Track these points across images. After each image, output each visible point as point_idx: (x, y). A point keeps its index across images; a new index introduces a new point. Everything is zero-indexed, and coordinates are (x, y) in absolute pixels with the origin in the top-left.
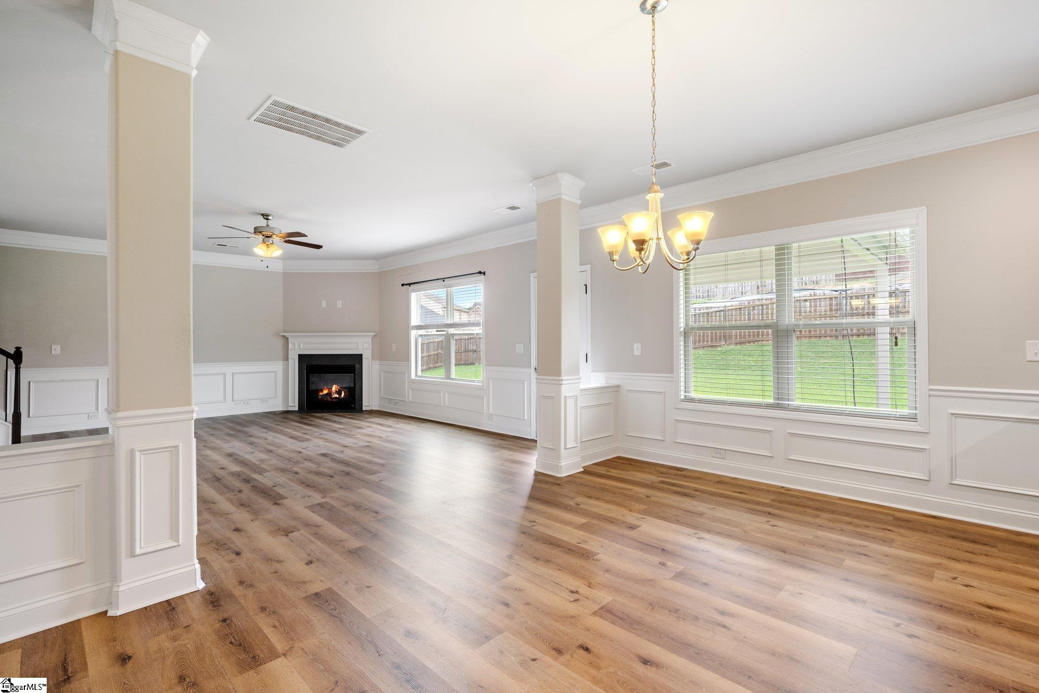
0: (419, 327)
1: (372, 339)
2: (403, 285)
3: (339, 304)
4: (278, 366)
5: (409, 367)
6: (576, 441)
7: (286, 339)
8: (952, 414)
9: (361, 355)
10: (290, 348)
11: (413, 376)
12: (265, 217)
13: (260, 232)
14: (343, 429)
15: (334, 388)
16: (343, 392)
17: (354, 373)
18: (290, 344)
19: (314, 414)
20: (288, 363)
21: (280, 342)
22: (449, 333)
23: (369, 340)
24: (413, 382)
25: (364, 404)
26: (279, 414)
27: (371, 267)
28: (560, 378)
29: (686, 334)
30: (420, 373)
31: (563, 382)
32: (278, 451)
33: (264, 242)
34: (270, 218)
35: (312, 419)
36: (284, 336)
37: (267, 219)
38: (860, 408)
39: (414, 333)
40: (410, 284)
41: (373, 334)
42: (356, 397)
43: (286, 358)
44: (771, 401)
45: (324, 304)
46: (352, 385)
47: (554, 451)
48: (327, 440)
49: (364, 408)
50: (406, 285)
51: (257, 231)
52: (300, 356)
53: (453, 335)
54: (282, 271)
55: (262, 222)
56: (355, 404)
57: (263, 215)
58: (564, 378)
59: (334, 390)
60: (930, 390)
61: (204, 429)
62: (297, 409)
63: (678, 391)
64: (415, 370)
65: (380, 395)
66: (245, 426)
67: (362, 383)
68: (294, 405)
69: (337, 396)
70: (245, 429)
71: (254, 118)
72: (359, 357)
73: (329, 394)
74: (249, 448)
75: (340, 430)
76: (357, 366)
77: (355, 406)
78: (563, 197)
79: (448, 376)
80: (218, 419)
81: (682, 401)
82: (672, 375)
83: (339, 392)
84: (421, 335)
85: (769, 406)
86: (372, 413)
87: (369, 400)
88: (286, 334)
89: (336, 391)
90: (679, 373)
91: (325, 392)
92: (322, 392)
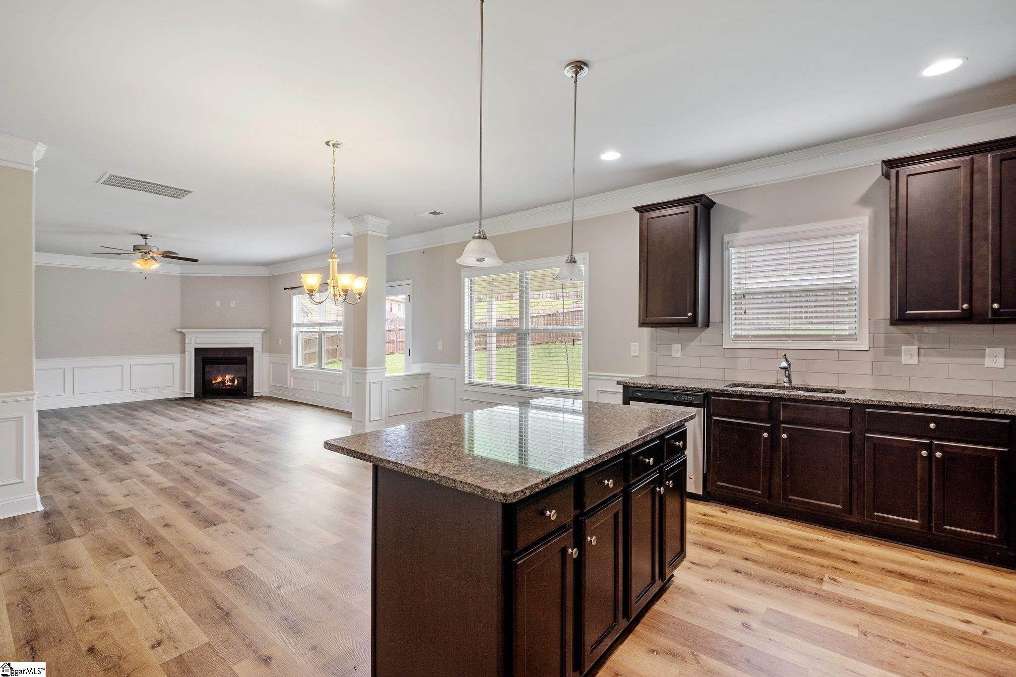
0: (299, 325)
1: (263, 336)
2: (285, 289)
3: (233, 304)
4: (176, 359)
5: (291, 359)
6: (381, 415)
7: (183, 335)
8: (598, 391)
9: (253, 348)
10: (186, 342)
11: (294, 367)
12: (144, 237)
13: (139, 250)
14: (222, 411)
15: (227, 377)
16: (236, 380)
17: (246, 364)
18: (186, 339)
19: (206, 400)
20: (185, 355)
21: (178, 337)
22: (321, 330)
23: (260, 335)
24: (293, 371)
25: (255, 390)
26: (174, 400)
27: (264, 272)
28: (366, 369)
29: (470, 334)
30: (300, 364)
31: (368, 371)
32: (153, 429)
33: (143, 258)
34: (148, 237)
35: (202, 404)
36: (181, 332)
37: (146, 238)
38: (571, 388)
39: (295, 330)
40: (292, 288)
41: (263, 330)
42: (248, 385)
43: (183, 351)
44: (515, 383)
45: (218, 304)
46: (245, 375)
47: (362, 422)
48: (201, 420)
49: (255, 395)
50: (289, 289)
51: (136, 248)
52: (196, 350)
53: (325, 332)
54: (179, 275)
55: (141, 241)
56: (246, 391)
57: (141, 235)
58: (368, 368)
59: (227, 379)
60: (589, 375)
61: (97, 414)
62: (194, 396)
63: (463, 377)
64: (297, 361)
65: (269, 383)
66: (136, 411)
67: (253, 373)
68: (190, 392)
69: (231, 384)
70: (136, 413)
71: (102, 181)
72: (250, 351)
73: (223, 382)
74: (128, 427)
75: (220, 413)
76: (249, 358)
77: (246, 392)
78: (369, 232)
79: (320, 367)
80: (114, 406)
81: (466, 384)
82: (458, 365)
83: (232, 381)
84: (302, 332)
85: (513, 388)
86: (261, 398)
87: (259, 388)
88: (183, 330)
89: (229, 379)
90: (464, 364)
91: (219, 380)
92: (216, 380)
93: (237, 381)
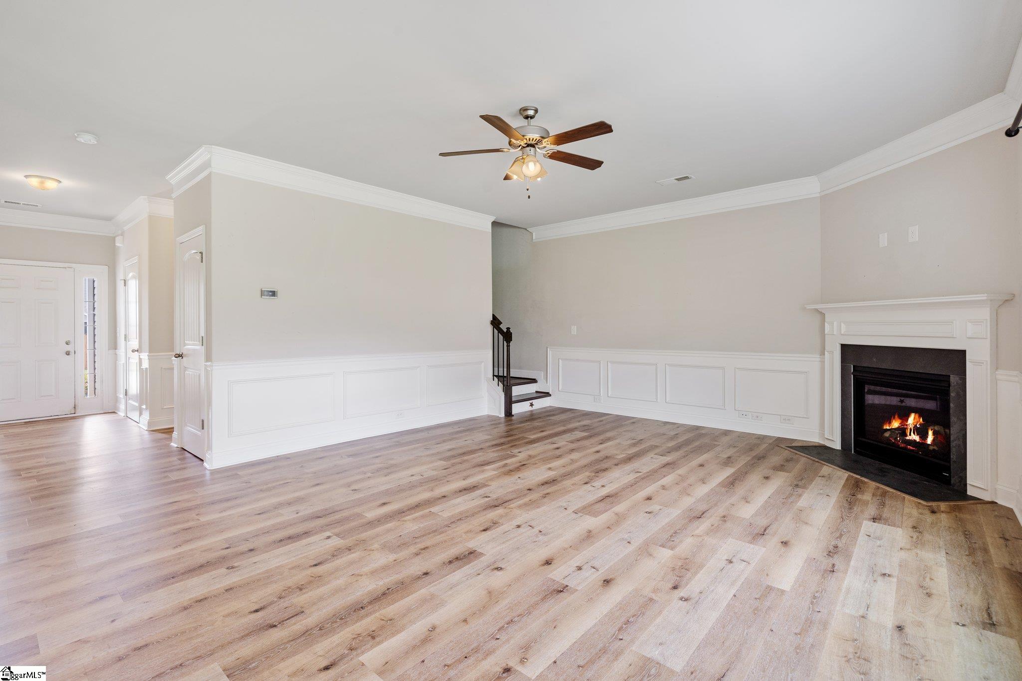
3: (914, 234)
4: (812, 364)
7: (820, 315)
9: (965, 353)
15: (911, 421)
16: (930, 433)
17: (949, 395)
18: (826, 324)
20: (824, 358)
21: (816, 321)
23: (984, 314)
25: (971, 480)
36: (817, 310)
42: (955, 456)
43: (821, 350)
45: (883, 240)
49: (970, 491)
52: (844, 349)
54: (818, 195)
56: (951, 475)
62: (839, 449)
67: (965, 423)
68: (834, 438)
69: (916, 438)
72: (960, 356)
73: (902, 431)
76: (954, 379)
77: (950, 477)
83: (922, 433)
88: (820, 307)
89: (916, 429)
91: (896, 424)
92: (890, 423)
93: (934, 434)
